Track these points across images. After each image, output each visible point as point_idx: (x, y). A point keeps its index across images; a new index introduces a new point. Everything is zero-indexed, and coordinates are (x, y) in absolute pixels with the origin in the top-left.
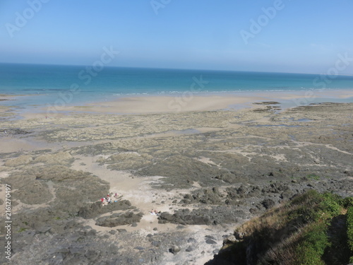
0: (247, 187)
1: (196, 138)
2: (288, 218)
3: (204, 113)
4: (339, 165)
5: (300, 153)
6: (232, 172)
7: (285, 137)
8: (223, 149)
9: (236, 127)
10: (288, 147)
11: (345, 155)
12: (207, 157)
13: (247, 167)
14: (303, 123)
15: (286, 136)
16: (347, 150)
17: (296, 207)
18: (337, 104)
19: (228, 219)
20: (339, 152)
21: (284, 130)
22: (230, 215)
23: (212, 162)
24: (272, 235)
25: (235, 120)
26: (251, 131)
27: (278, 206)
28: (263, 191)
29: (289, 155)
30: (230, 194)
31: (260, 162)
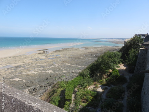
0: (38, 86)
1: (11, 70)
3: (14, 57)
4: (71, 70)
5: (57, 68)
6: (30, 82)
7: (51, 63)
8: (25, 72)
9: (31, 61)
10: (53, 67)
11: (72, 66)
12: (17, 77)
13: (37, 78)
14: (58, 56)
15: (52, 62)
16: (73, 65)
18: (68, 48)
20: (71, 66)
21: (51, 60)
23: (20, 79)
25: (30, 58)
26: (37, 62)
28: (44, 87)
29: (54, 70)
30: (30, 92)
31: (42, 75)
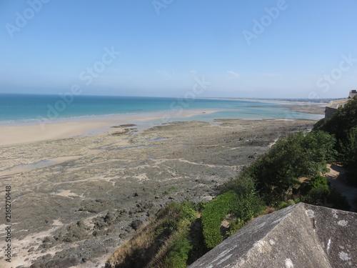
0: (114, 213)
1: (52, 171)
2: (156, 234)
3: (58, 141)
4: (191, 175)
5: (159, 170)
6: (97, 201)
7: (144, 157)
8: (85, 178)
9: (96, 152)
10: (148, 166)
11: (194, 166)
12: (66, 189)
13: (112, 192)
14: (158, 142)
15: (145, 155)
16: (195, 161)
17: (161, 221)
18: (183, 123)
19: (98, 251)
20: (190, 164)
21: (143, 150)
22: (100, 246)
23: (73, 194)
24: (142, 255)
25: (94, 145)
26: (111, 155)
27: (145, 224)
28: (130, 213)
29: (151, 173)
30: (97, 225)
31: (123, 184)
